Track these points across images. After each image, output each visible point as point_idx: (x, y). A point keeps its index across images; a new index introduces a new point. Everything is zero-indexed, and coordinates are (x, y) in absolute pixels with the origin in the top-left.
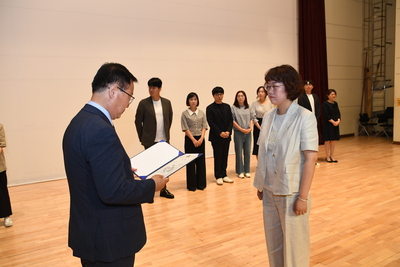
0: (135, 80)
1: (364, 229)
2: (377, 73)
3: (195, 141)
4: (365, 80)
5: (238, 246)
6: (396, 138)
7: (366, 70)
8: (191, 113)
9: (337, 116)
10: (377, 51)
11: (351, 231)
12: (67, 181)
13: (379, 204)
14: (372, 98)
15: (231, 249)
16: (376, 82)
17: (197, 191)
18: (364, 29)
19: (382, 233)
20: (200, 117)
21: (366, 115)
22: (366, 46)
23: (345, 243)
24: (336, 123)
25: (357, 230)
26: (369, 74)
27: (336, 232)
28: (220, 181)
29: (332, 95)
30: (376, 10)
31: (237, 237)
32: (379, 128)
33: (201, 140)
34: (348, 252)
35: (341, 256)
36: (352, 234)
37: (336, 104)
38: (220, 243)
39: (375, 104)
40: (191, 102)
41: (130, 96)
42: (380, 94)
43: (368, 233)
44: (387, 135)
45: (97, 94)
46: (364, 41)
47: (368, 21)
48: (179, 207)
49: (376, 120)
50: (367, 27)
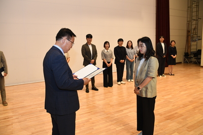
0: (75, 36)
1: (188, 105)
2: (194, 33)
3: (108, 64)
4: (188, 36)
5: (130, 112)
6: (202, 65)
7: (188, 32)
8: (106, 51)
9: (175, 53)
10: (194, 22)
11: (182, 106)
12: (44, 83)
13: (195, 94)
14: (191, 45)
15: (128, 113)
16: (193, 37)
17: (109, 87)
18: (188, 11)
19: (197, 107)
20: (110, 53)
21: (187, 53)
22: (189, 20)
23: (180, 111)
24: (174, 57)
25: (185, 106)
26: (190, 34)
27: (176, 106)
28: (119, 83)
29: (173, 43)
30: (194, 2)
31: (130, 108)
32: (194, 60)
33: (110, 64)
34: (181, 115)
35: (178, 117)
36: (183, 107)
37: (175, 47)
38: (122, 111)
39: (192, 48)
40: (106, 45)
41: (73, 43)
42: (195, 43)
43: (190, 107)
44: (198, 63)
46: (187, 17)
47: (190, 7)
48: (101, 94)
49: (192, 56)
50: (189, 11)
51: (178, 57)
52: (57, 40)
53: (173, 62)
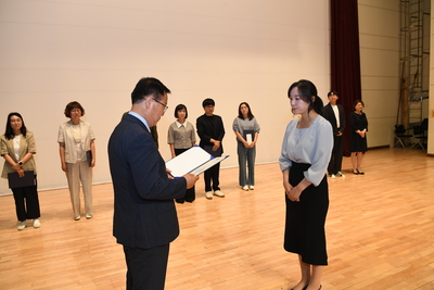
2: (414, 83)
4: (402, 90)
7: (403, 81)
10: (414, 62)
14: (409, 109)
16: (413, 92)
18: (400, 39)
20: (188, 129)
21: (402, 126)
22: (403, 56)
26: (406, 85)
29: (359, 106)
37: (364, 115)
39: (411, 115)
40: (180, 114)
41: (164, 106)
42: (417, 105)
46: (400, 51)
47: (404, 31)
49: (411, 132)
50: (403, 37)
52: (134, 102)
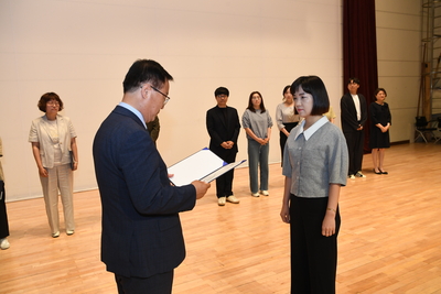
0: (170, 78)
1: (414, 253)
2: (437, 68)
4: (423, 77)
5: (264, 272)
7: (424, 65)
9: (386, 118)
10: (438, 43)
11: (399, 255)
13: (435, 224)
14: (431, 98)
15: (256, 275)
16: (436, 79)
18: (422, 16)
21: (423, 118)
22: (425, 37)
23: (389, 270)
24: (384, 129)
25: (406, 254)
26: (428, 70)
27: (381, 257)
29: (380, 95)
31: (264, 261)
32: (439, 134)
34: (393, 281)
35: (384, 285)
36: (400, 258)
37: (386, 105)
38: (244, 268)
39: (434, 105)
41: (165, 96)
43: (419, 258)
45: (129, 94)
46: (422, 31)
49: (435, 124)
50: (425, 14)
51: (394, 129)
52: (125, 91)
53: (383, 142)
